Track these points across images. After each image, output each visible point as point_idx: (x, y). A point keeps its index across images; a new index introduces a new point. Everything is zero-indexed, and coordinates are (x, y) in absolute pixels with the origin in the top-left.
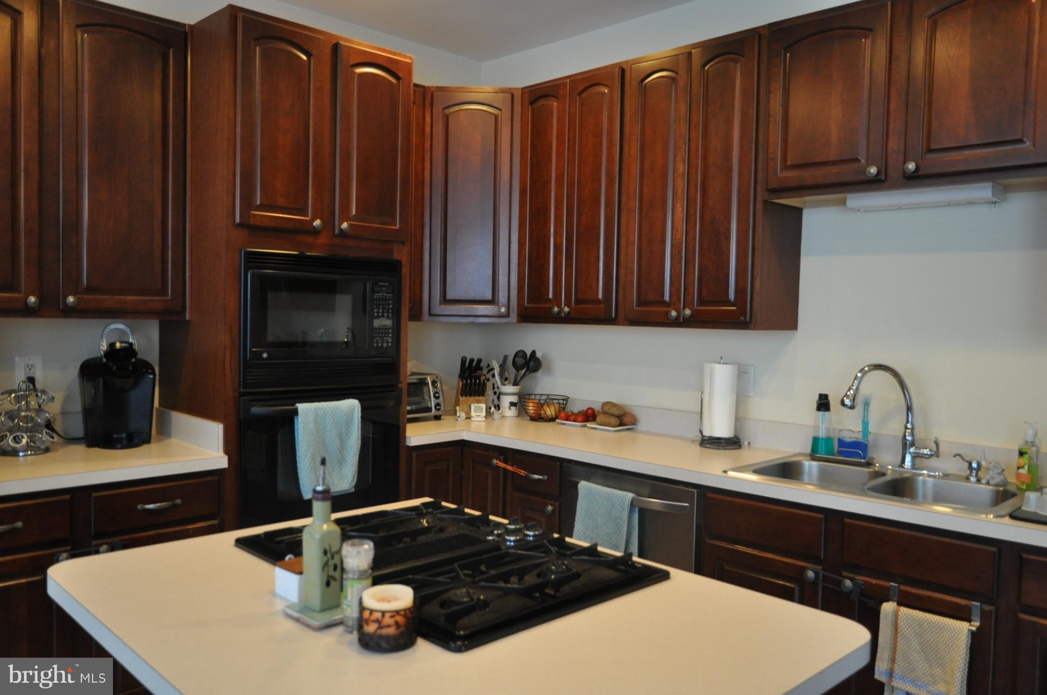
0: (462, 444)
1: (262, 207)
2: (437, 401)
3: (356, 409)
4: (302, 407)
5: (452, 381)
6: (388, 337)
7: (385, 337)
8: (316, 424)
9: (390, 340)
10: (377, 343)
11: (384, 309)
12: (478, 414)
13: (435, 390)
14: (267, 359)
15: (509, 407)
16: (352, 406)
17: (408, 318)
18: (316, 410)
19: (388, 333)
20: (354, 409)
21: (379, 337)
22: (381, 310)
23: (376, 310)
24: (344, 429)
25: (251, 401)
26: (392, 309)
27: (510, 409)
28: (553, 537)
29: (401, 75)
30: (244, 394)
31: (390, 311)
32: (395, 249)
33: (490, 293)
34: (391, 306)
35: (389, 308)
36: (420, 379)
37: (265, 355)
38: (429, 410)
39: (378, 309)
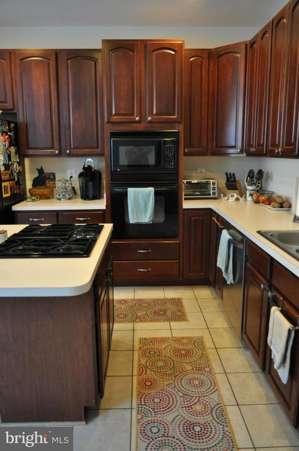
0: (210, 209)
1: (115, 115)
2: (214, 191)
3: (152, 191)
4: (131, 191)
6: (172, 163)
7: (170, 163)
8: (134, 195)
9: (173, 164)
10: (167, 165)
11: (169, 152)
12: (232, 198)
13: (213, 186)
14: (119, 171)
15: (249, 196)
17: (183, 155)
18: (135, 191)
19: (172, 161)
20: (151, 192)
21: (167, 163)
22: (168, 152)
23: (166, 152)
24: (147, 199)
25: (113, 186)
26: (174, 151)
27: (249, 197)
29: (176, 49)
30: (112, 184)
31: (173, 152)
32: (176, 126)
33: (234, 143)
34: (173, 150)
35: (172, 151)
37: (118, 170)
38: (210, 195)
39: (167, 151)
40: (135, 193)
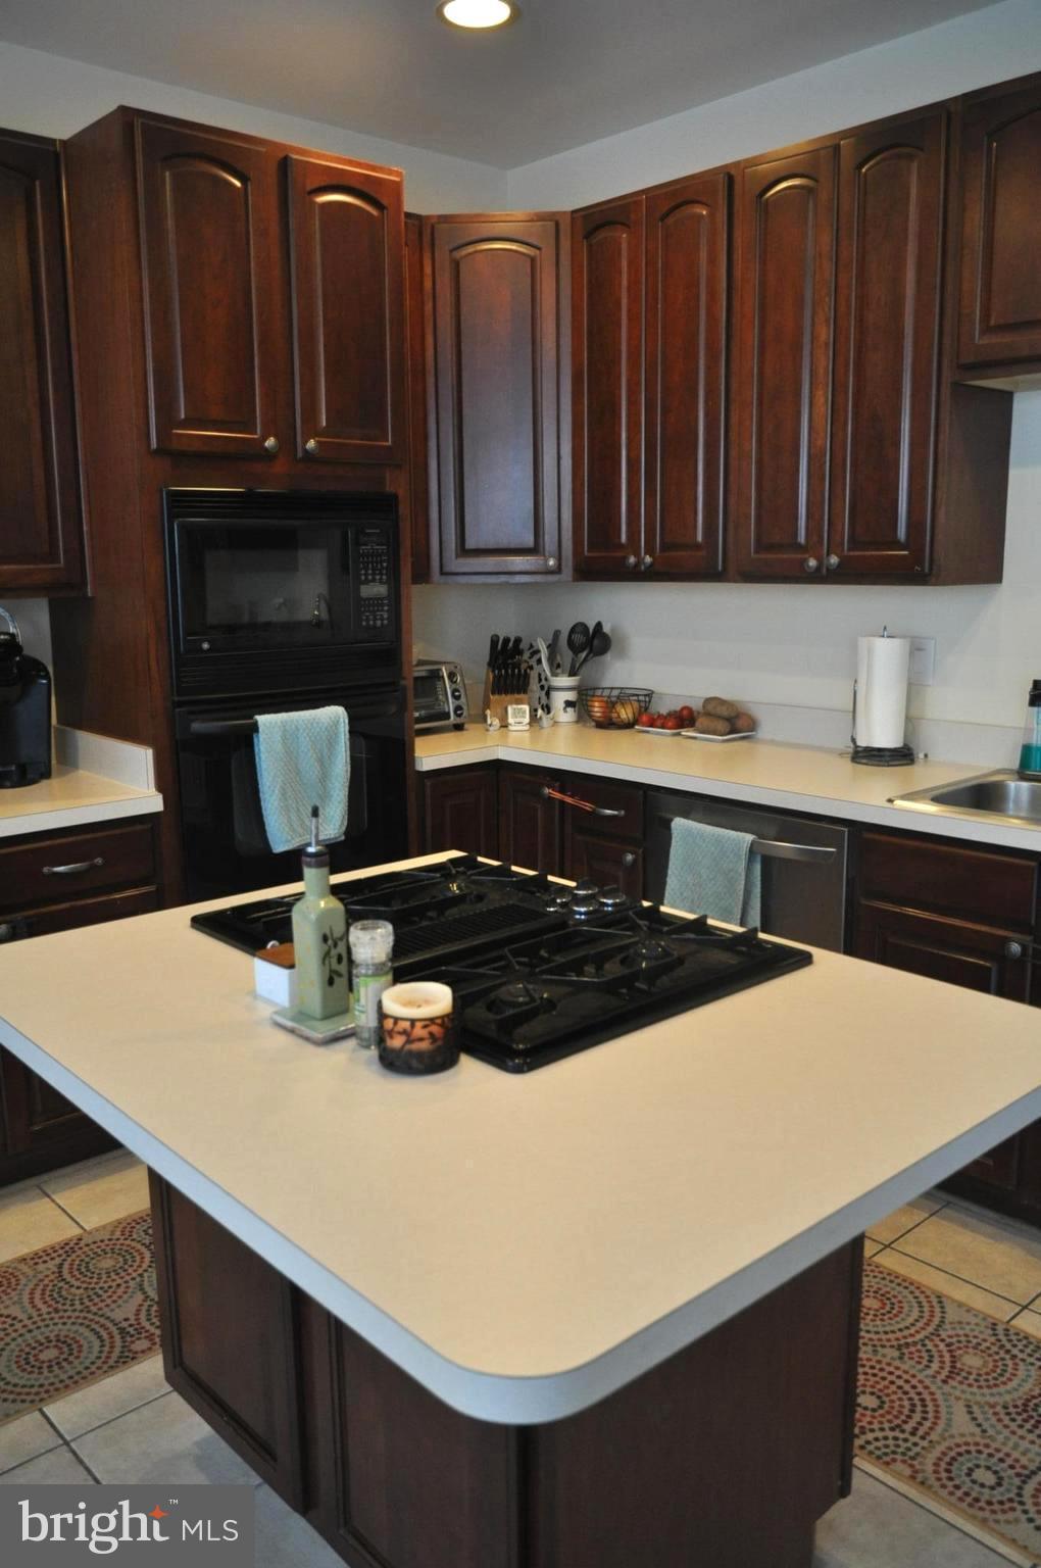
0: (497, 766)
1: (188, 423)
2: (457, 702)
3: (342, 720)
4: (263, 719)
5: (477, 671)
6: (382, 610)
7: (378, 610)
8: (284, 739)
9: (386, 616)
10: (367, 620)
11: (374, 569)
12: (519, 720)
13: (454, 686)
14: (208, 651)
15: (565, 709)
16: (334, 715)
17: (410, 581)
18: (284, 724)
19: (383, 605)
20: (338, 721)
21: (369, 611)
22: (370, 572)
23: (363, 572)
24: (326, 750)
25: (192, 713)
26: (387, 568)
27: (565, 711)
28: (641, 906)
29: (385, 202)
30: (180, 704)
31: (384, 572)
32: (388, 475)
33: (532, 538)
34: (385, 564)
35: (382, 567)
36: (431, 671)
37: (206, 646)
38: (446, 716)
39: (366, 569)
40: (285, 730)
